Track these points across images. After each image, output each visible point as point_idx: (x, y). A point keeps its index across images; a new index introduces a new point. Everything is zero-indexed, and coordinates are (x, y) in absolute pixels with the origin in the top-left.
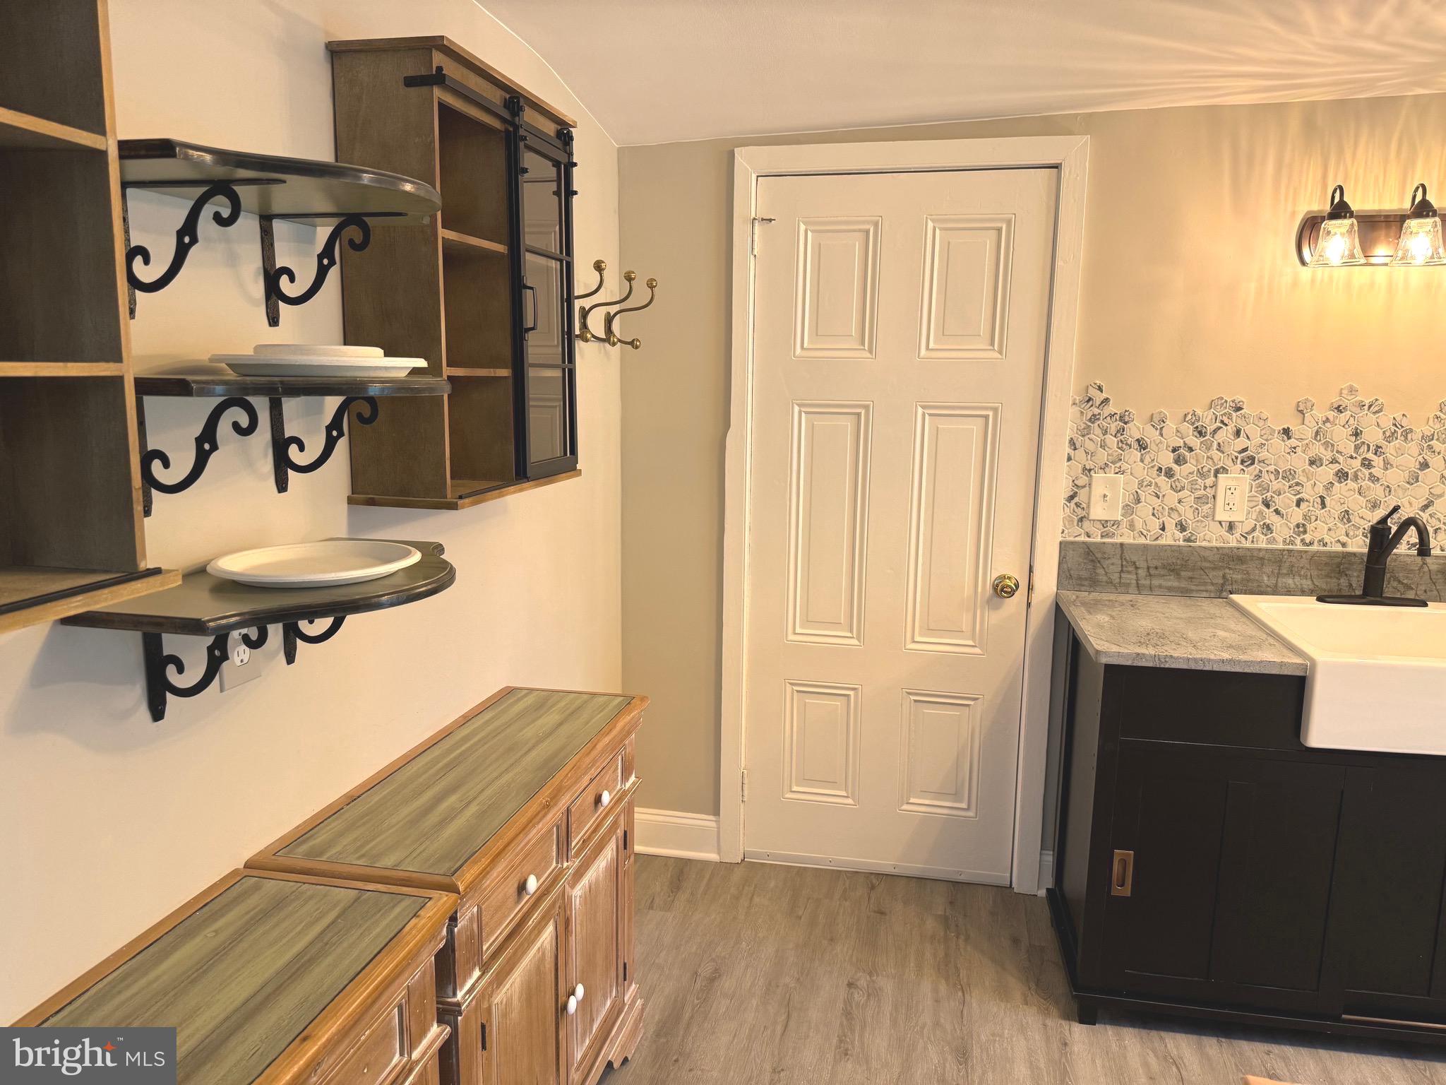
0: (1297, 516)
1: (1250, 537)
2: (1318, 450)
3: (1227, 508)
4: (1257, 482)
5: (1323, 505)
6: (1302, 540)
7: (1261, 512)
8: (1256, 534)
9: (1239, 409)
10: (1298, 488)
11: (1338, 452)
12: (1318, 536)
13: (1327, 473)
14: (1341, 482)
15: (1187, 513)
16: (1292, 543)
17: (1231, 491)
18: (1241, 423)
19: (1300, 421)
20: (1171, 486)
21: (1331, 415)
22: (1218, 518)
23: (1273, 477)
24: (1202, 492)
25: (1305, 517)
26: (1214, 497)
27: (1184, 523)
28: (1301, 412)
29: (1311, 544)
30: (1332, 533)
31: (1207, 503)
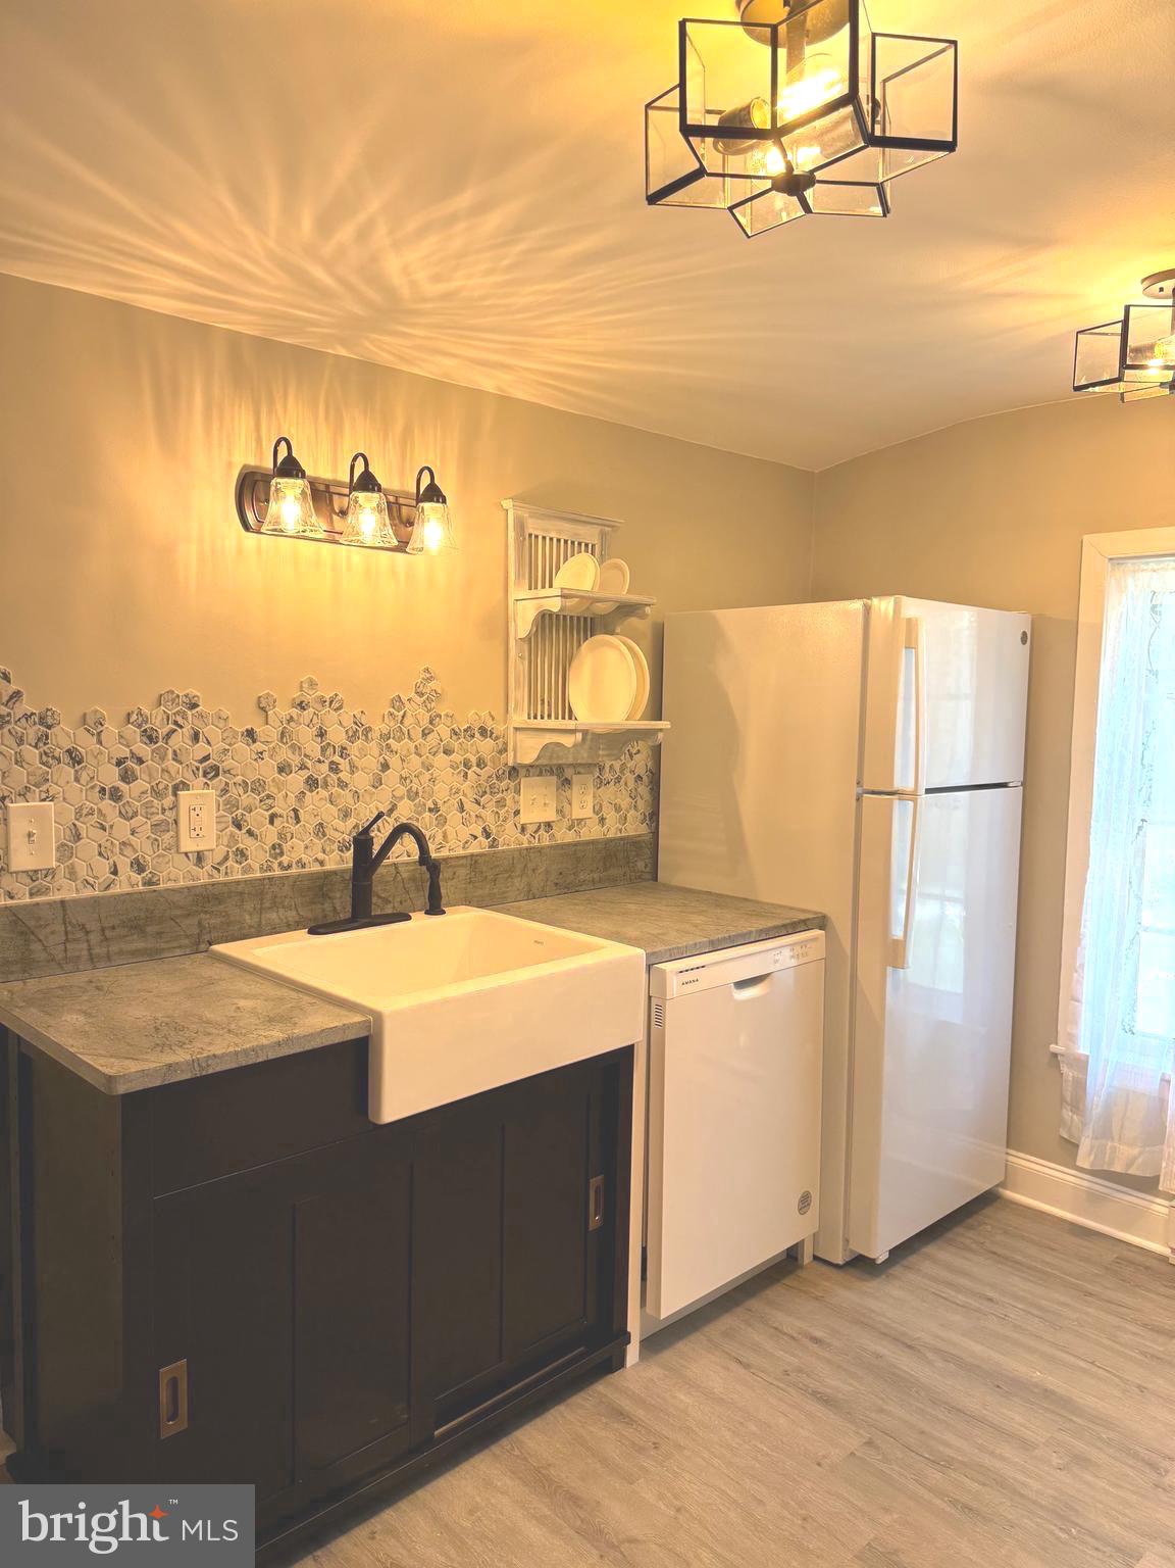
0: (271, 835)
1: (223, 868)
2: (285, 754)
3: (194, 834)
4: (224, 797)
5: (297, 819)
6: (280, 864)
7: (232, 835)
8: (229, 863)
9: (194, 706)
10: (270, 801)
11: (306, 756)
12: (295, 856)
13: (297, 780)
14: (312, 791)
15: (143, 846)
16: (270, 869)
17: (197, 812)
18: (198, 723)
19: (263, 720)
20: (120, 812)
21: (295, 712)
22: (183, 850)
23: (241, 791)
24: (161, 817)
25: (281, 836)
26: (176, 822)
27: (141, 861)
28: (263, 709)
29: (289, 867)
30: (309, 851)
31: (168, 831)
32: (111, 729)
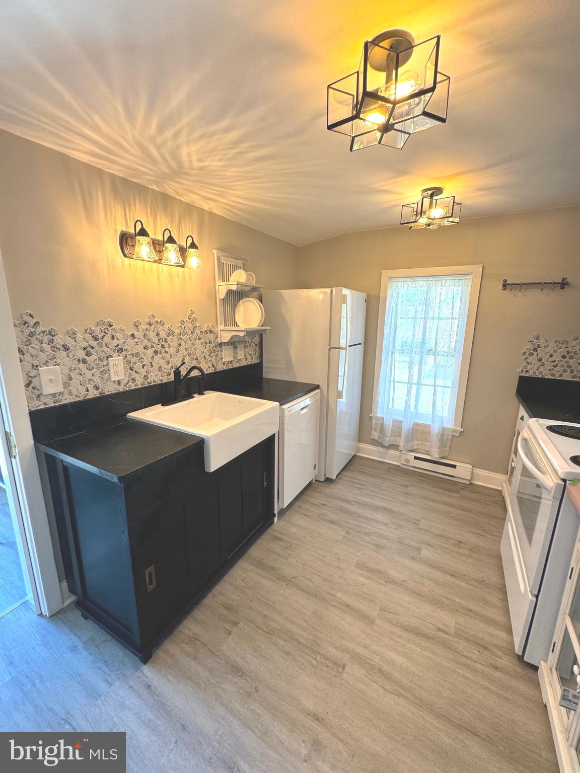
0: (143, 372)
1: (128, 386)
2: (146, 342)
3: (116, 374)
4: (126, 360)
5: (152, 366)
6: (148, 382)
7: (130, 373)
8: (130, 384)
9: (111, 326)
10: (142, 360)
11: (153, 343)
12: (152, 379)
13: (150, 352)
14: (156, 355)
15: (97, 379)
16: (144, 384)
17: (117, 365)
18: (114, 333)
19: (136, 330)
20: (87, 368)
21: (148, 326)
22: (113, 380)
23: (131, 356)
24: (103, 368)
25: (147, 372)
26: (109, 370)
27: (97, 386)
28: (137, 326)
29: (151, 383)
30: (157, 377)
31: (106, 373)
32: (79, 336)
